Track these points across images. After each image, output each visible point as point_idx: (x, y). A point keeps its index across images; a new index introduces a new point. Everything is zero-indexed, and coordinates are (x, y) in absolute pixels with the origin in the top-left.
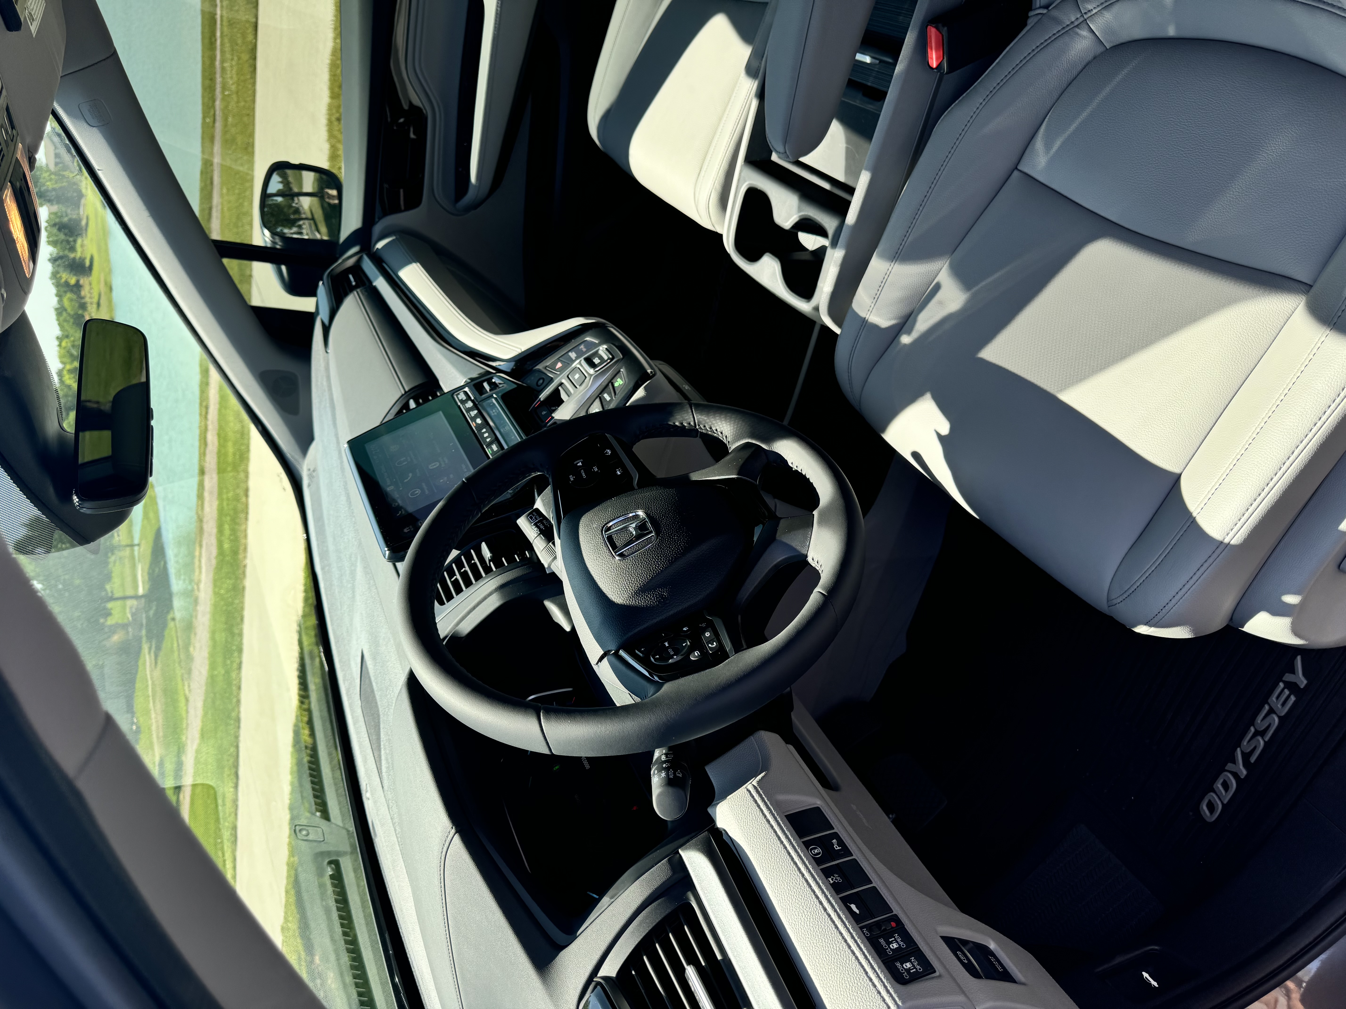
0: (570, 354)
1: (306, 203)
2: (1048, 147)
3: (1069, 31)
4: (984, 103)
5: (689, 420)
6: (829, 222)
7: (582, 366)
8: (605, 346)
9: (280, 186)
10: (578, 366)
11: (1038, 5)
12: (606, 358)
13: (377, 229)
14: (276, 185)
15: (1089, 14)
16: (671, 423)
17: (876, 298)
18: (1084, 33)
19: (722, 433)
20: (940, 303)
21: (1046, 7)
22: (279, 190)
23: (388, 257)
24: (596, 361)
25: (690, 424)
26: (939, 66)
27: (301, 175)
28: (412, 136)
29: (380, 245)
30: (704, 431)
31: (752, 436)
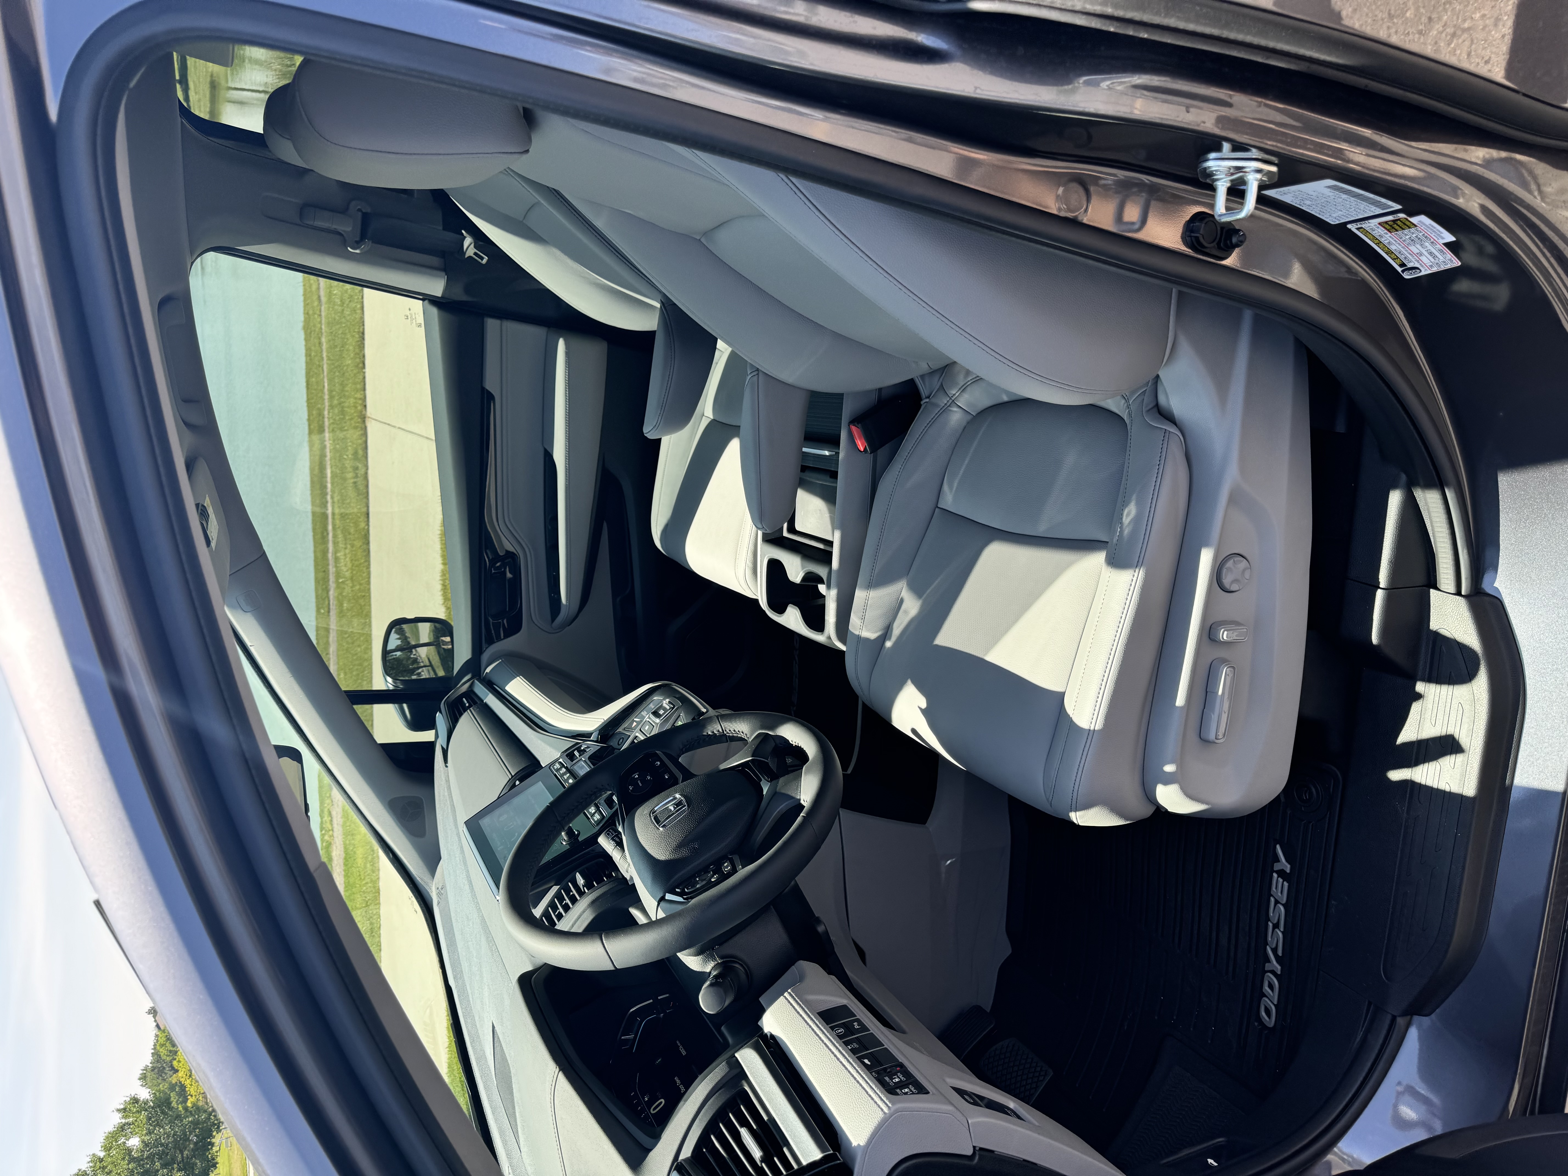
0: (642, 713)
1: (422, 653)
2: (951, 488)
3: (946, 409)
4: (902, 468)
5: (718, 729)
6: (822, 571)
7: (650, 718)
8: (668, 700)
9: (399, 642)
10: (648, 720)
11: (924, 397)
12: (668, 708)
13: (485, 657)
14: (394, 641)
15: (954, 397)
16: (705, 734)
17: (863, 618)
18: (955, 409)
19: (743, 733)
20: (906, 612)
21: (928, 397)
22: (398, 646)
23: (495, 679)
24: (661, 712)
25: (719, 731)
26: (865, 449)
27: (417, 629)
28: (509, 575)
29: (488, 670)
30: (731, 735)
31: (762, 728)
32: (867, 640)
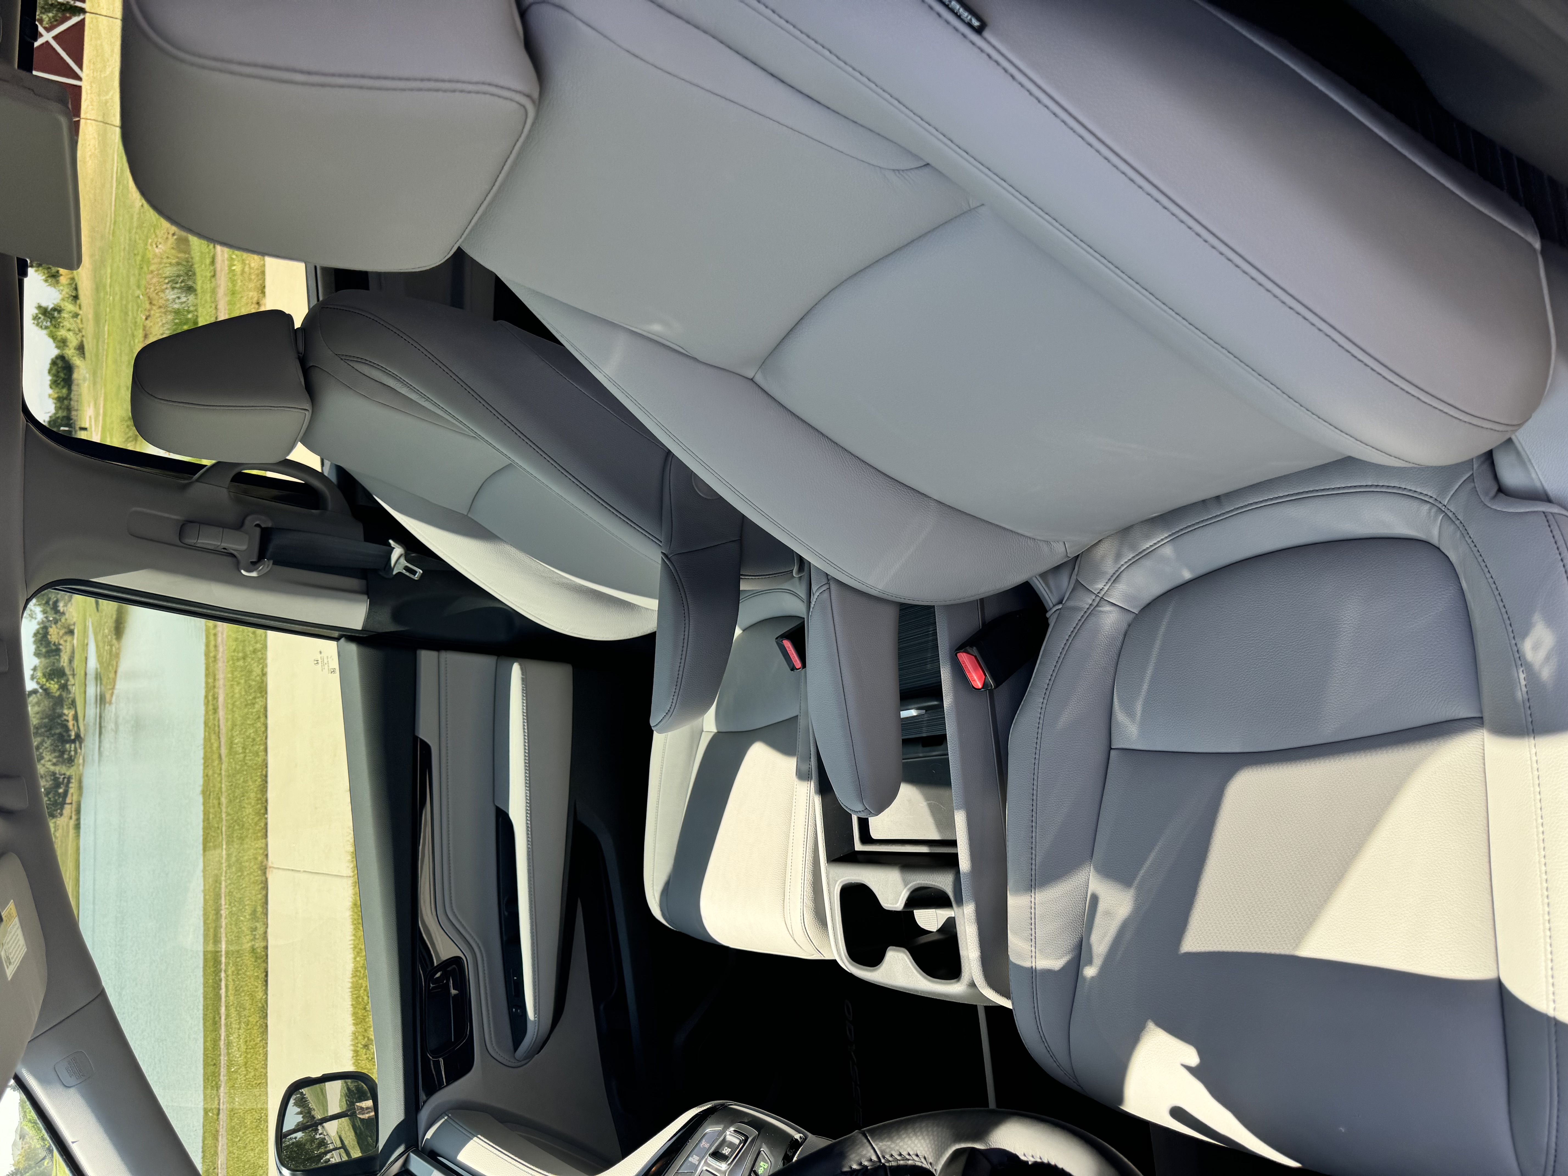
0: (690, 1159)
1: (332, 1129)
2: (1131, 714)
3: (1092, 612)
4: (1045, 701)
5: (869, 1155)
6: (943, 881)
7: (709, 1165)
8: (732, 1129)
9: (300, 1118)
10: (705, 1168)
11: (1051, 605)
12: (737, 1142)
13: (424, 1115)
14: (293, 1118)
15: (1103, 593)
16: (846, 1169)
17: (1033, 939)
18: (1108, 608)
19: (917, 1155)
20: (1107, 913)
21: (1060, 602)
22: (298, 1124)
23: (440, 1146)
24: (726, 1151)
25: (871, 1160)
26: (985, 685)
27: (323, 1093)
28: (453, 992)
29: (429, 1135)
30: (894, 1164)
31: (959, 1139)
32: (1048, 972)
